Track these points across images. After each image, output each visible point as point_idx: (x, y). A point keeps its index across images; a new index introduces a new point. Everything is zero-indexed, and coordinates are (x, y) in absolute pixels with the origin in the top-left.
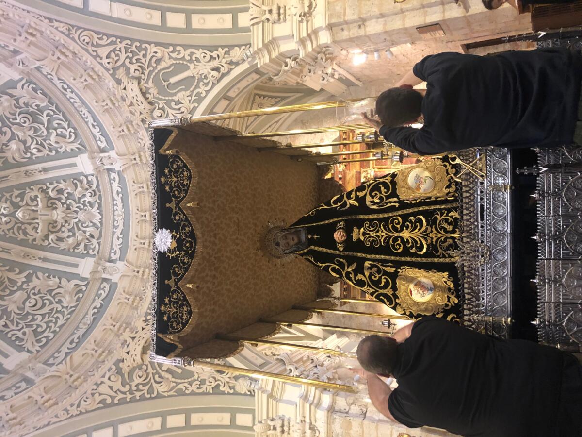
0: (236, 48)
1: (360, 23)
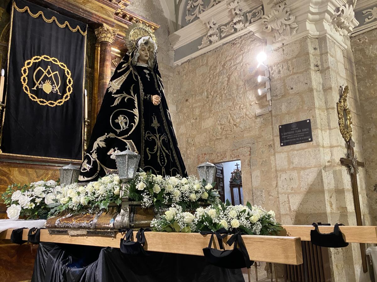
1: (320, 67)
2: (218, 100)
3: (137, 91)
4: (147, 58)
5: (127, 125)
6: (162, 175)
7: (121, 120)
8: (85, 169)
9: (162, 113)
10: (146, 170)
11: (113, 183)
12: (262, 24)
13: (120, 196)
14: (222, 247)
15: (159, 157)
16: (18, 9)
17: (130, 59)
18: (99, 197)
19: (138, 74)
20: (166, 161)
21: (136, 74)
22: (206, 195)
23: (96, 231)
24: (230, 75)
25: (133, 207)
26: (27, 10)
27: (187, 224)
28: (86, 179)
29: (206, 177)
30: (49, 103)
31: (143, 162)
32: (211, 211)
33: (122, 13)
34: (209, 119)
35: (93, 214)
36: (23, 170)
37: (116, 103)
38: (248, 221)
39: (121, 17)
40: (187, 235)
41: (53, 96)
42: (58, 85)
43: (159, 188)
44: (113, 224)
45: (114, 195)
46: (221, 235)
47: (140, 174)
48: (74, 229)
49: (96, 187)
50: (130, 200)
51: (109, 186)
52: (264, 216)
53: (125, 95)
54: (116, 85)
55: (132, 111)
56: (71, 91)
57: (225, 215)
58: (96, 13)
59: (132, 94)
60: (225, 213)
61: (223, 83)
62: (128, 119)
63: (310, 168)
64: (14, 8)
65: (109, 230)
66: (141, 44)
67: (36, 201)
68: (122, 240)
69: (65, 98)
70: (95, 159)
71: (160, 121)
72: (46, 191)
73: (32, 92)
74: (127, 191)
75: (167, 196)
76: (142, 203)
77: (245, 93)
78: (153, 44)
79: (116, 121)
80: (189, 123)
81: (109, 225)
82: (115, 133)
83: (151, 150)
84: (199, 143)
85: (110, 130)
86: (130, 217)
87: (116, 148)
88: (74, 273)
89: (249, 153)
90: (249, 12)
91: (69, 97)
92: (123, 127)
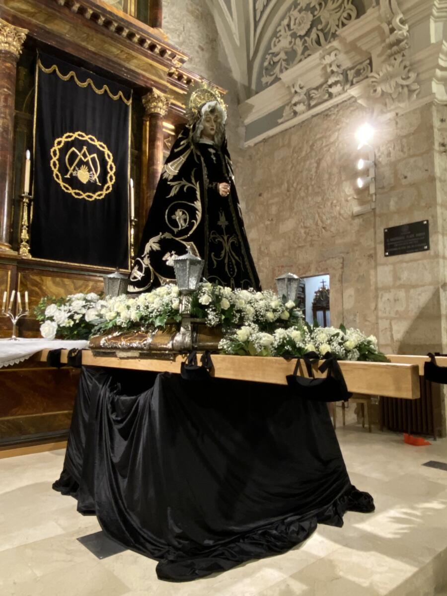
2: (302, 194)
3: (199, 178)
4: (213, 132)
5: (187, 223)
6: (230, 288)
7: (179, 215)
8: (135, 278)
9: (232, 208)
10: (210, 280)
11: (171, 295)
12: (369, 86)
13: (180, 311)
14: (311, 374)
15: (226, 265)
16: (43, 69)
17: (191, 134)
18: (154, 312)
19: (201, 154)
20: (236, 270)
21: (199, 153)
22: (286, 315)
23: (150, 353)
24: (320, 160)
25: (196, 325)
26: (55, 71)
27: (264, 346)
28: (137, 290)
29: (287, 292)
30: (86, 196)
31: (207, 271)
32: (293, 333)
33: (177, 73)
34: (290, 220)
35: (147, 332)
36: (58, 279)
37: (172, 194)
38: (342, 348)
39: (176, 79)
40: (266, 359)
41: (91, 187)
42: (96, 171)
43: (228, 303)
44: (172, 345)
45: (172, 310)
46: (311, 360)
47: (204, 284)
48: (124, 349)
49: (151, 300)
50: (192, 316)
51: (166, 299)
52: (362, 343)
53: (184, 182)
54: (173, 169)
55: (193, 205)
56: (114, 180)
57: (312, 338)
58: (144, 73)
59: (193, 181)
60: (312, 336)
61: (309, 170)
62: (187, 214)
63: (423, 286)
64: (39, 67)
65: (167, 352)
66: (206, 112)
67: (75, 318)
68: (183, 364)
69: (107, 190)
70: (147, 265)
71: (229, 218)
72: (86, 306)
73: (65, 180)
74: (188, 305)
75: (237, 314)
76: (206, 321)
77: (339, 184)
78: (221, 113)
79: (173, 217)
80: (262, 225)
81: (166, 345)
82: (172, 232)
83: (218, 255)
84: (275, 251)
85: (165, 229)
86: (192, 337)
87: (173, 252)
88: (124, 402)
89: (341, 265)
90: (351, 69)
91: (111, 189)
92: (182, 225)
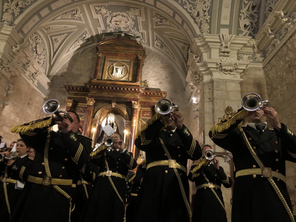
0: (209, 27)
1: (211, 99)
33: (145, 93)
